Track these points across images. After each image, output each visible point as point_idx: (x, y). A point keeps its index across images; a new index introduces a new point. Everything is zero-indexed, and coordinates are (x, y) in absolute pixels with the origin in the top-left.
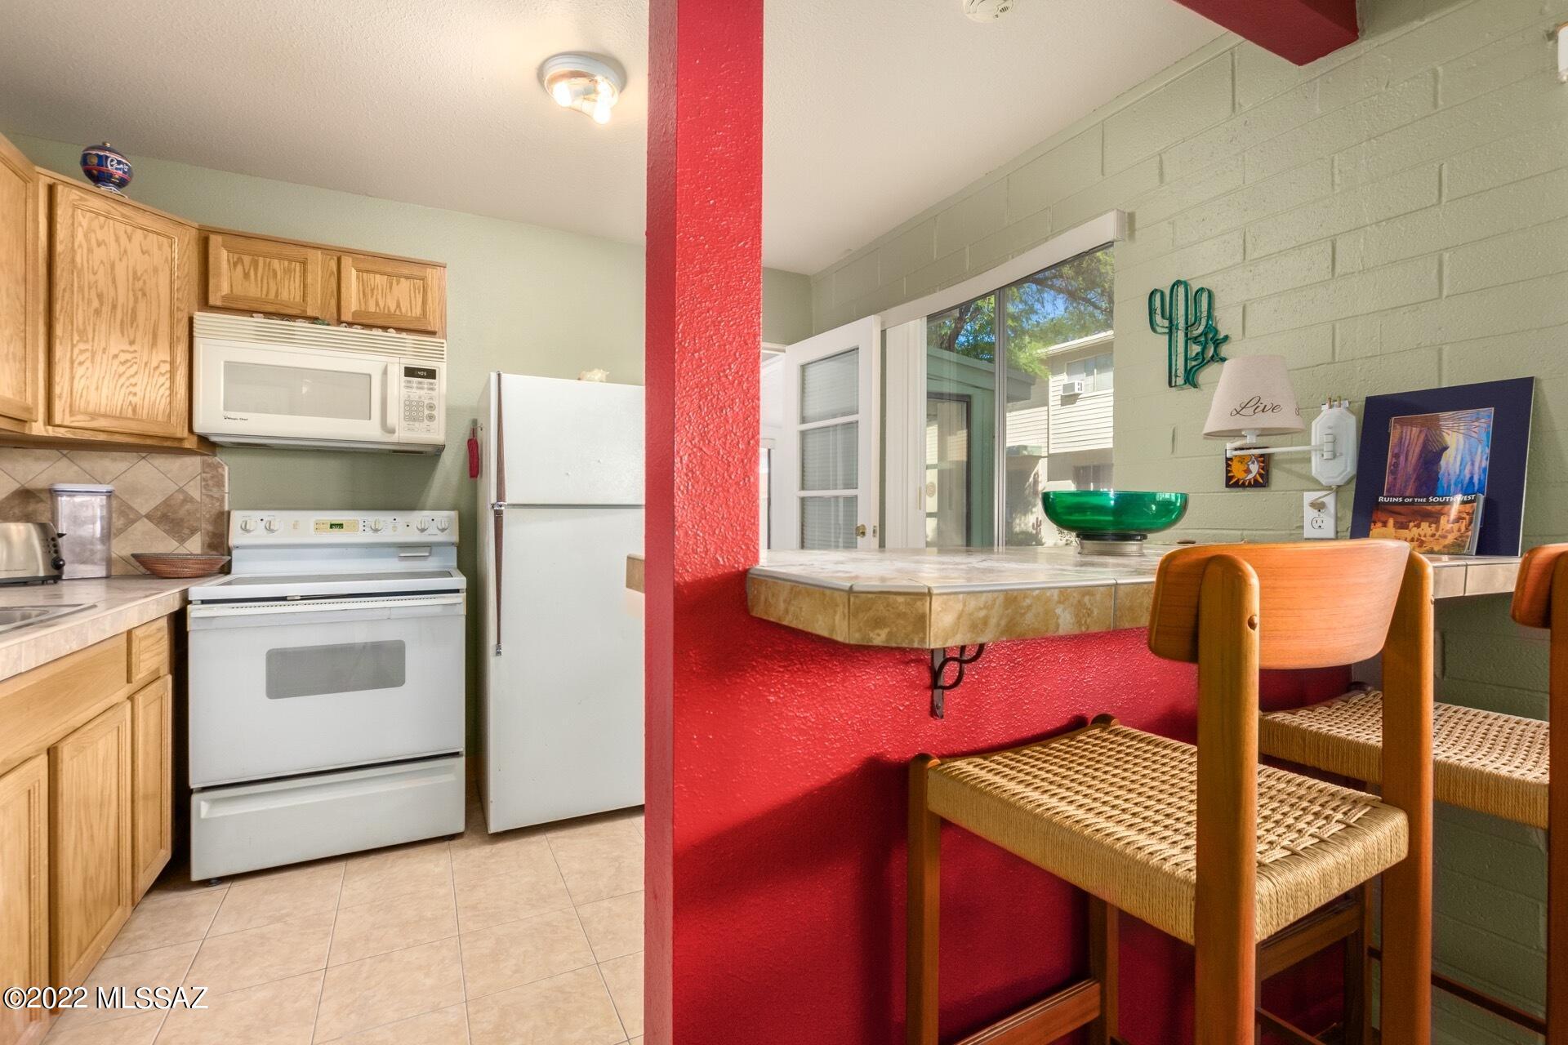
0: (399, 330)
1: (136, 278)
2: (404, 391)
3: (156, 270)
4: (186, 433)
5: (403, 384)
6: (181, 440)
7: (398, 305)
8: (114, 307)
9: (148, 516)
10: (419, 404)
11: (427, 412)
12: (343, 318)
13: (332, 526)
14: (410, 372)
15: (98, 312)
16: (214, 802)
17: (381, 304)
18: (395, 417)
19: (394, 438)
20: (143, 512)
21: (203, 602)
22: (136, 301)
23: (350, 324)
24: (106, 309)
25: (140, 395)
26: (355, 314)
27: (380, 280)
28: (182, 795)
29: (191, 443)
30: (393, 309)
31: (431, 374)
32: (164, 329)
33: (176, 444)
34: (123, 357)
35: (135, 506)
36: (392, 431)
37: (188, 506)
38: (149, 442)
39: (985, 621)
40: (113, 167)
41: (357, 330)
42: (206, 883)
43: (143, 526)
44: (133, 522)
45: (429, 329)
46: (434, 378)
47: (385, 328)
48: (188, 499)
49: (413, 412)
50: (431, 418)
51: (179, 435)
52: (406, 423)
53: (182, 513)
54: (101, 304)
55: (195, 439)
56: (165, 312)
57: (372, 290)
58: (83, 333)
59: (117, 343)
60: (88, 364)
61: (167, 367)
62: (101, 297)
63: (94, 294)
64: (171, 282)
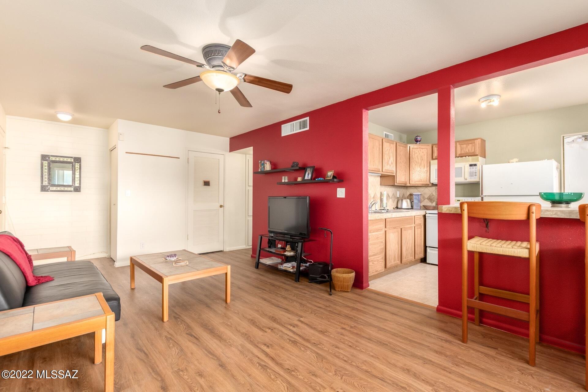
0: (469, 156)
1: (421, 157)
2: (469, 170)
3: (424, 155)
4: (429, 183)
5: (469, 168)
6: (429, 184)
7: (469, 151)
8: (418, 163)
9: (427, 198)
10: (473, 172)
11: (475, 174)
12: (457, 156)
13: (458, 201)
14: (471, 165)
15: (416, 165)
16: (430, 250)
17: (465, 151)
18: (467, 176)
19: (467, 181)
20: (426, 198)
21: (429, 214)
22: (421, 161)
23: (458, 157)
24: (417, 164)
25: (422, 177)
26: (459, 155)
27: (465, 146)
28: (425, 247)
29: (430, 185)
30: (467, 151)
31: (475, 165)
32: (426, 165)
33: (428, 185)
34: (419, 171)
35: (425, 196)
36: (466, 179)
37: (433, 196)
38: (424, 185)
39: (452, 210)
40: (419, 139)
41: (460, 158)
42: (429, 264)
43: (426, 200)
44: (425, 199)
45: (476, 154)
46: (476, 166)
47: (466, 156)
48: (433, 195)
49: (471, 174)
50: (476, 175)
51: (428, 184)
52: (469, 177)
53: (432, 198)
54: (416, 163)
55: (431, 184)
56: (426, 162)
57: (463, 149)
58: (414, 168)
59: (419, 169)
60: (414, 173)
61: (426, 172)
62: (416, 162)
63: (415, 162)
64: (427, 156)
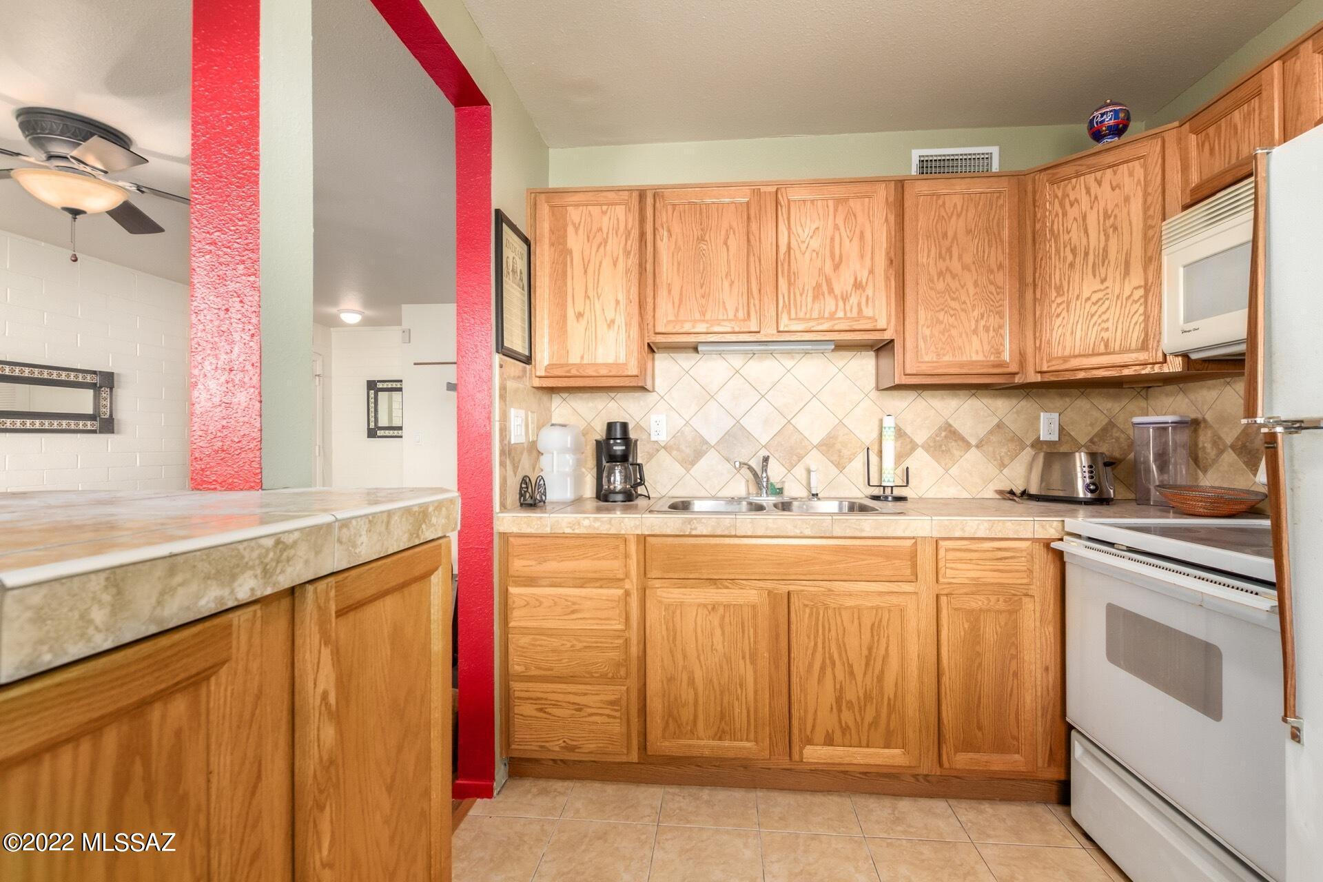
3: (1127, 199)
4: (1160, 356)
6: (1159, 365)
8: (1087, 254)
9: (1232, 447)
15: (1072, 265)
20: (1229, 442)
22: (1107, 240)
24: (1079, 259)
25: (1112, 329)
32: (1136, 252)
33: (1156, 370)
34: (1095, 298)
35: (1223, 436)
54: (1075, 255)
56: (1138, 235)
58: (1059, 289)
59: (1089, 286)
60: (1064, 314)
61: (1141, 292)
62: (1073, 251)
63: (1068, 249)
64: (1145, 201)
